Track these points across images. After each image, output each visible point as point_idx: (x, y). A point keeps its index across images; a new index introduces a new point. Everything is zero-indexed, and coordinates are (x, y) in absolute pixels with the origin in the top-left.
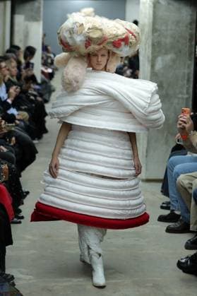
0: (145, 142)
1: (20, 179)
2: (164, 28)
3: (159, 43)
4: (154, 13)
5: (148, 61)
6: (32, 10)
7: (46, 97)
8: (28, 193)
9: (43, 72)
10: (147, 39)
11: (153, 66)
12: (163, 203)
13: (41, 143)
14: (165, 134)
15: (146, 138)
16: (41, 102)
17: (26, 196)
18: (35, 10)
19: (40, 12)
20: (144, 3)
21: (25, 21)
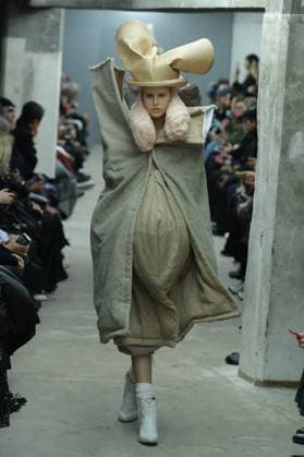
0: (265, 305)
4: (291, 41)
5: (276, 139)
6: (42, 29)
9: (60, 156)
10: (274, 96)
11: (285, 151)
12: (299, 432)
13: (53, 299)
15: (266, 296)
18: (48, 30)
19: (58, 30)
20: (270, 22)
21: (27, 50)
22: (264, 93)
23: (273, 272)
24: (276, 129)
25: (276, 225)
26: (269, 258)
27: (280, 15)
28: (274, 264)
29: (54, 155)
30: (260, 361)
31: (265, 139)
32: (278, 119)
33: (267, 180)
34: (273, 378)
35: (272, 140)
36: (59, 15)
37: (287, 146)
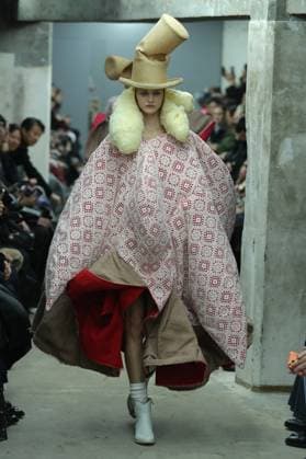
0: (260, 311)
1: (5, 385)
2: (296, 79)
3: (287, 110)
4: (277, 48)
5: (265, 146)
6: (31, 43)
8: (21, 414)
10: (262, 102)
11: (274, 157)
14: (300, 295)
15: (260, 302)
17: (16, 420)
18: (36, 43)
19: (47, 48)
20: (256, 29)
21: (16, 64)
23: (266, 279)
24: (264, 136)
25: (267, 231)
26: (262, 265)
27: (265, 22)
28: (267, 271)
29: (47, 168)
30: (257, 367)
31: (254, 147)
32: (267, 125)
33: (258, 187)
34: (269, 384)
35: (261, 146)
36: (47, 29)
37: (277, 153)
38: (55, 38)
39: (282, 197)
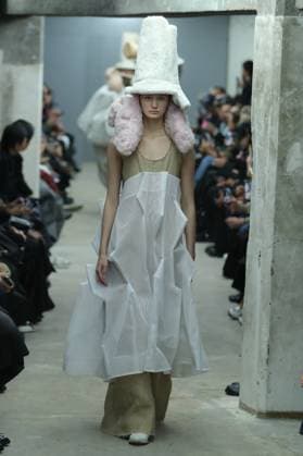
0: (266, 329)
3: (296, 112)
4: (285, 45)
5: (272, 151)
6: (21, 39)
7: (51, 229)
8: (6, 442)
9: (44, 176)
10: (269, 104)
11: (282, 164)
15: (267, 321)
16: (40, 241)
17: (1, 449)
18: (27, 38)
19: (38, 44)
20: (262, 25)
21: (4, 62)
22: (258, 101)
23: (273, 296)
24: (271, 140)
25: (274, 243)
26: (268, 279)
27: (272, 17)
28: (274, 285)
29: (38, 175)
30: (262, 390)
31: (260, 152)
32: (274, 129)
33: (264, 195)
34: (276, 409)
35: (268, 151)
36: (39, 23)
37: (284, 159)
38: (46, 33)
39: (291, 206)
